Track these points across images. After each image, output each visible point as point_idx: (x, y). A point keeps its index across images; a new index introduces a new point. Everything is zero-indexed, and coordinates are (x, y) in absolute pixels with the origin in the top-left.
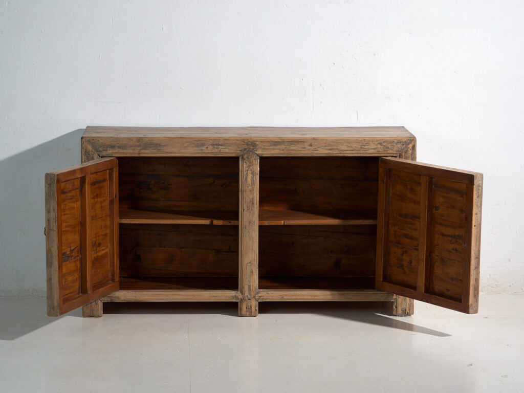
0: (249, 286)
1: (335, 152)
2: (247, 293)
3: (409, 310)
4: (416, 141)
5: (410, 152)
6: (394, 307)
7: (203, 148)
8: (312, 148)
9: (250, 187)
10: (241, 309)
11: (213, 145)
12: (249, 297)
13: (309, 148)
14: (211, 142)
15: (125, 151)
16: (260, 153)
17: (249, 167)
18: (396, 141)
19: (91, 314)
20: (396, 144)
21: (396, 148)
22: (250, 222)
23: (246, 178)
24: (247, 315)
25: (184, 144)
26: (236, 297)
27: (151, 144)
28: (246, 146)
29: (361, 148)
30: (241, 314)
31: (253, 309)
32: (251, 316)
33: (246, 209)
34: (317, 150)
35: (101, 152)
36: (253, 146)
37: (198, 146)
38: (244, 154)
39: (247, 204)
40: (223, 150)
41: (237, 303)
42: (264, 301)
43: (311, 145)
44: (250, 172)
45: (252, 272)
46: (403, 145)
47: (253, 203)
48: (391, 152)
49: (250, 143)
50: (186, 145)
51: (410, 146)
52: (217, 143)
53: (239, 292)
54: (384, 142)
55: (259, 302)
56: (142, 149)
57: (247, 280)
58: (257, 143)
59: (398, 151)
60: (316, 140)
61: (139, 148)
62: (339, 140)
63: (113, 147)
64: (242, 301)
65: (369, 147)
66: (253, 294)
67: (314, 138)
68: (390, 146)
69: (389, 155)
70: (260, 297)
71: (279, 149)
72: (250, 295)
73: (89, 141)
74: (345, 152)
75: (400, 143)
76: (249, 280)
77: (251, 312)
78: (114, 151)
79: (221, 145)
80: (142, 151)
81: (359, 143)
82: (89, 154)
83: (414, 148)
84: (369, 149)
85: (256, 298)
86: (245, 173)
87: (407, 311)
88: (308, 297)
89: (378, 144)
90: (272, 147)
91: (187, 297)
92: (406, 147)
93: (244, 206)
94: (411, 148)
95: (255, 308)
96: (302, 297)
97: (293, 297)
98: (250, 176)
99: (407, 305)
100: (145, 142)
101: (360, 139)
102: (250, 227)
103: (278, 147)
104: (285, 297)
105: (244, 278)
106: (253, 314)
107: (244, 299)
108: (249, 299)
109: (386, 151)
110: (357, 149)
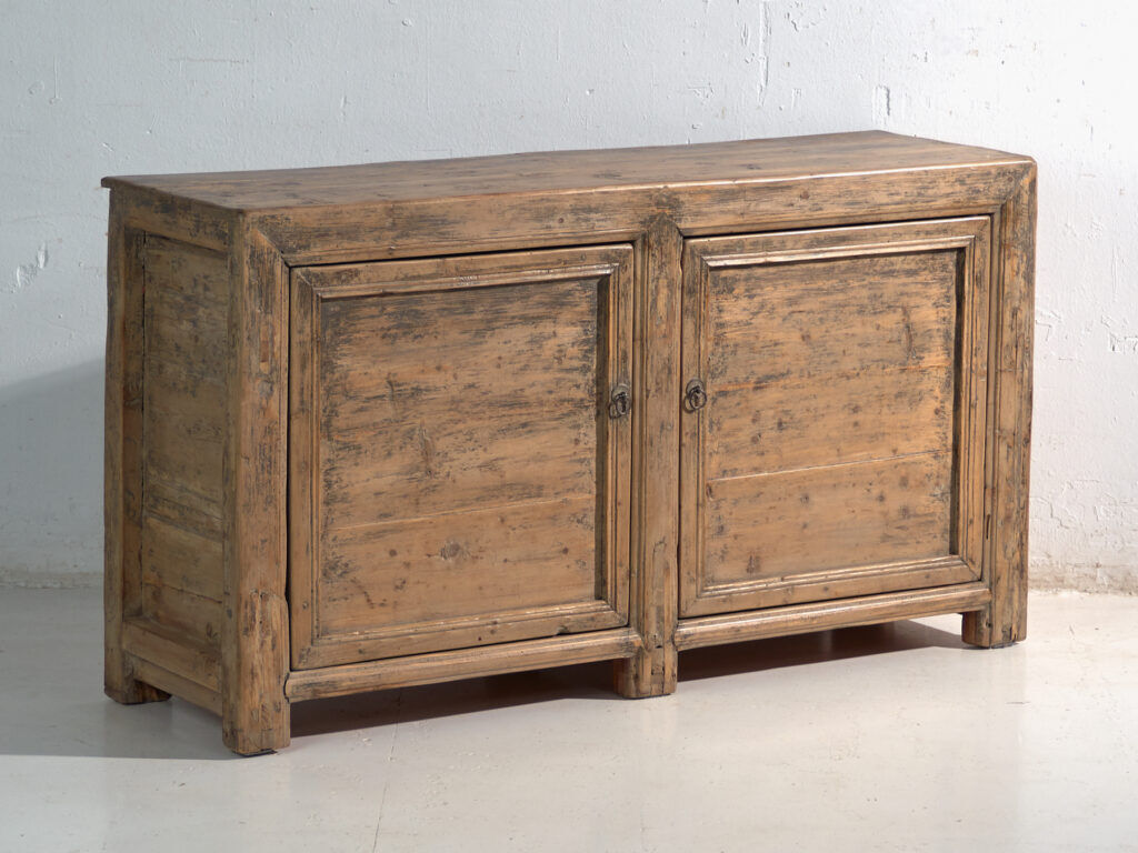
0: (660, 610)
1: (861, 212)
2: (653, 631)
3: (1019, 628)
5: (1025, 198)
6: (984, 626)
7: (552, 224)
8: (809, 203)
9: (664, 327)
10: (637, 677)
11: (574, 211)
12: (659, 639)
13: (802, 203)
14: (572, 202)
15: (357, 244)
16: (688, 225)
17: (660, 268)
18: (993, 171)
19: (264, 741)
20: (995, 179)
21: (993, 192)
22: (662, 427)
23: (655, 301)
24: (654, 692)
25: (503, 212)
26: (628, 645)
27: (423, 218)
28: (656, 211)
29: (919, 194)
30: (638, 691)
31: (668, 671)
32: (662, 694)
33: (653, 391)
34: (821, 209)
35: (294, 251)
36: (671, 207)
37: (538, 218)
38: (650, 233)
39: (655, 374)
40: (601, 223)
42: (693, 646)
43: (805, 196)
44: (663, 282)
45: (666, 569)
46: (1010, 180)
47: (670, 372)
48: (983, 201)
49: (664, 200)
50: (508, 216)
51: (1026, 181)
52: (585, 204)
53: (632, 630)
54: (969, 176)
55: (679, 653)
56: (398, 237)
57: (655, 593)
58: (682, 198)
59: (999, 198)
61: (392, 234)
63: (323, 235)
65: (935, 190)
66: (668, 630)
68: (981, 186)
69: (977, 211)
70: (684, 636)
71: (733, 212)
72: (662, 634)
73: (262, 221)
75: (1004, 174)
76: (659, 592)
77: (663, 683)
78: (327, 248)
79: (596, 210)
80: (399, 242)
81: (915, 181)
82: (260, 262)
83: (1033, 186)
84: (936, 197)
85: (675, 640)
86: (652, 286)
87: (1015, 631)
89: (957, 181)
90: (716, 208)
91: (508, 660)
92: (1016, 186)
93: (650, 380)
94: (1027, 188)
95: (672, 668)
97: (762, 628)
98: (664, 292)
99: (1015, 615)
100: (406, 213)
102: (663, 439)
103: (731, 206)
105: (648, 588)
106: (665, 688)
107: (646, 648)
108: (659, 647)
109: (974, 198)
110: (910, 199)
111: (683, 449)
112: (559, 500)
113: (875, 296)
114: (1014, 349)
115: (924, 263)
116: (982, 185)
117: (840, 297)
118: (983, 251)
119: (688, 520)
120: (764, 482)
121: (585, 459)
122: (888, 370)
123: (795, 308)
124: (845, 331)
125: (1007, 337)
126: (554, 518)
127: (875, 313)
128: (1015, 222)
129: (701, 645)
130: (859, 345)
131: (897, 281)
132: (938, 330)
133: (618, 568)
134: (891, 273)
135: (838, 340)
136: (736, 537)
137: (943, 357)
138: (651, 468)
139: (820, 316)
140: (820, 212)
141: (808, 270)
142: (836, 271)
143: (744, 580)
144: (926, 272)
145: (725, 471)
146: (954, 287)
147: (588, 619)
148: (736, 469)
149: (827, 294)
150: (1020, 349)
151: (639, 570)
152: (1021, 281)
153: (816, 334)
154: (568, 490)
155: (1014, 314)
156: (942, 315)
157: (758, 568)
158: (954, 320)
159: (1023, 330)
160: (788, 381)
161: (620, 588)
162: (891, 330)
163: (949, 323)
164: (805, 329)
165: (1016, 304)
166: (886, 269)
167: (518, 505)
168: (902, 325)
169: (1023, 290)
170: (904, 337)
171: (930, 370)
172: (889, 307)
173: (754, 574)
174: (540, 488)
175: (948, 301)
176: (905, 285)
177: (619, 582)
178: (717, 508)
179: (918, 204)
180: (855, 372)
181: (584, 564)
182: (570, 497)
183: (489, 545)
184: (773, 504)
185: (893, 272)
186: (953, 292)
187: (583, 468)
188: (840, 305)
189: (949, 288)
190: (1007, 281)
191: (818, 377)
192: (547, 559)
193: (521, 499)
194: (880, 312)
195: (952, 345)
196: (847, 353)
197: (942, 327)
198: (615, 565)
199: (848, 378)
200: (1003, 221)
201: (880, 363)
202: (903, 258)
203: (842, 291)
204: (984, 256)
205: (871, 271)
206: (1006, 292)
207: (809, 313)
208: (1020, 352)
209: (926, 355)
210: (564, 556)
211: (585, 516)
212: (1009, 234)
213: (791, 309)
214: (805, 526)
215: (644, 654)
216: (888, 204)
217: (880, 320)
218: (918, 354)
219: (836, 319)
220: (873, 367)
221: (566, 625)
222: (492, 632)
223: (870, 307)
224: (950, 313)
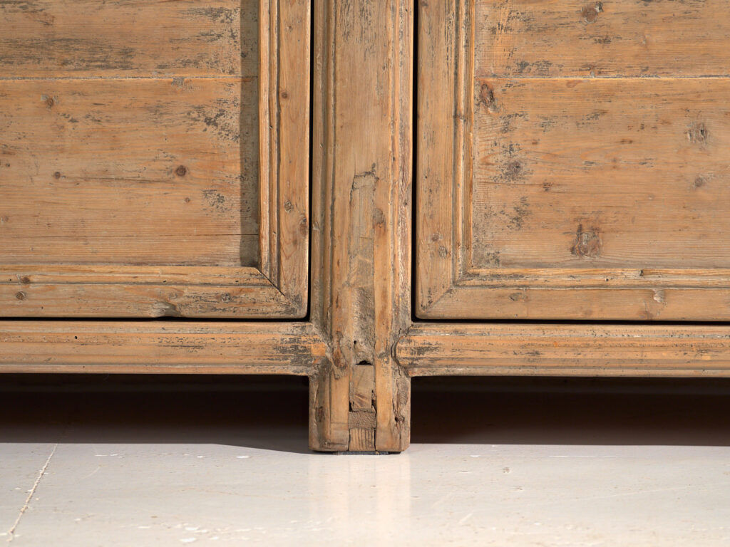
0: (366, 296)
2: (352, 331)
10: (321, 413)
12: (364, 348)
24: (354, 445)
26: (298, 351)
30: (322, 438)
31: (385, 413)
32: (374, 451)
41: (305, 380)
45: (380, 222)
53: (313, 327)
55: (415, 381)
57: (355, 265)
64: (326, 369)
66: (384, 335)
70: (420, 350)
72: (371, 339)
76: (362, 263)
77: (375, 431)
85: (401, 355)
88: (665, 355)
91: (49, 348)
95: (396, 407)
96: (632, 355)
97: (592, 355)
104: (548, 355)
105: (341, 254)
106: (383, 440)
107: (337, 362)
108: (364, 363)
111: (423, 11)
112: (168, 77)
119: (432, 140)
120: (609, 94)
121: (221, 11)
126: (156, 111)
129: (460, 371)
133: (283, 211)
136: (546, 186)
138: (347, 35)
143: (563, 266)
145: (523, 65)
147: (218, 297)
148: (548, 63)
151: (324, 221)
154: (186, 63)
157: (596, 248)
161: (287, 248)
167: (81, 78)
173: (586, 258)
174: (127, 53)
177: (286, 237)
178: (505, 130)
181: (221, 199)
182: (190, 75)
183: (24, 143)
184: (628, 135)
187: (217, 27)
192: (143, 182)
193: (87, 68)
198: (280, 206)
210: (177, 179)
211: (222, 113)
214: (699, 183)
215: (331, 372)
221: (175, 301)
222: (20, 296)
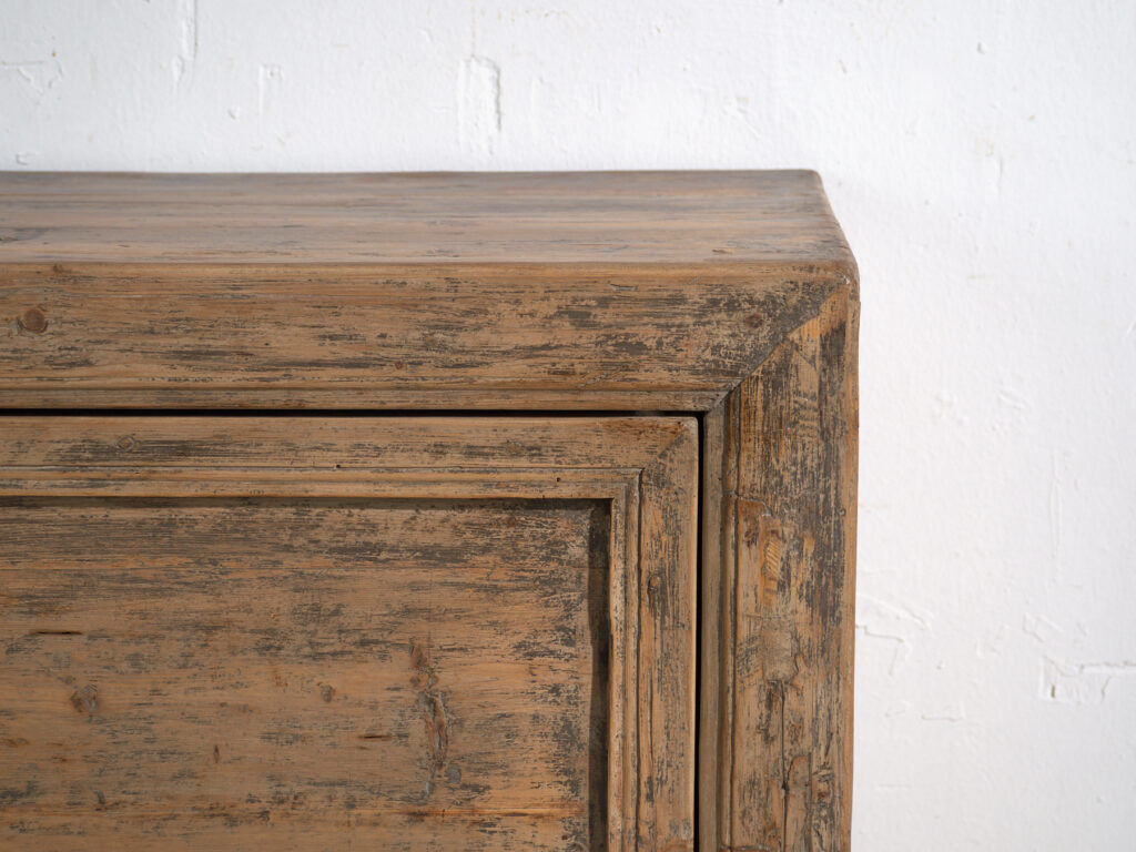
1: (227, 379)
4: (855, 296)
5: (808, 377)
8: (47, 344)
13: (24, 341)
18: (693, 293)
20: (701, 315)
21: (695, 350)
29: (428, 343)
34: (87, 363)
43: (36, 322)
46: (754, 322)
48: (661, 375)
51: (811, 333)
54: (604, 302)
59: (715, 372)
60: (76, 279)
62: (250, 283)
65: (484, 335)
67: (58, 269)
68: (648, 334)
69: (641, 401)
74: (301, 377)
75: (732, 306)
81: (413, 306)
83: (839, 346)
84: (489, 354)
89: (560, 313)
92: (775, 341)
94: (813, 346)
101: (414, 281)
109: (625, 367)
110: (396, 353)
113: (316, 608)
114: (777, 794)
115: (481, 530)
116: (652, 331)
117: (201, 604)
118: (669, 514)
122: (366, 813)
123: (50, 623)
124: (214, 696)
125: (750, 757)
127: (316, 657)
128: (770, 441)
130: (267, 737)
131: (390, 575)
132: (535, 717)
134: (368, 553)
135: (193, 718)
137: (556, 792)
139: (132, 649)
140: (84, 371)
141: (84, 522)
142: (181, 532)
144: (490, 558)
146: (585, 604)
149: (158, 592)
150: (797, 793)
152: (794, 609)
153: (118, 695)
155: (774, 694)
156: (551, 679)
158: (586, 694)
159: (806, 743)
160: (29, 817)
162: (374, 706)
163: (573, 701)
164: (82, 683)
165: (783, 670)
166: (351, 539)
168: (409, 695)
169: (805, 633)
170: (417, 729)
171: (511, 822)
172: (363, 643)
175: (569, 642)
176: (414, 587)
179: (425, 371)
180: (256, 807)
185: (378, 548)
186: (582, 618)
188: (197, 626)
189: (569, 606)
190: (746, 603)
191: (130, 811)
194: (334, 654)
195: (583, 763)
196: (225, 755)
197: (549, 711)
199: (232, 821)
200: (732, 437)
201: (341, 791)
202: (409, 513)
203: (201, 587)
204: (674, 529)
205: (299, 542)
206: (743, 633)
207: (92, 637)
208: (796, 804)
209: (495, 780)
212: (749, 474)
213: (36, 623)
216: (318, 364)
217: (335, 676)
218: (467, 777)
219: (186, 661)
220: (316, 800)
223: (299, 639)
224: (574, 675)
